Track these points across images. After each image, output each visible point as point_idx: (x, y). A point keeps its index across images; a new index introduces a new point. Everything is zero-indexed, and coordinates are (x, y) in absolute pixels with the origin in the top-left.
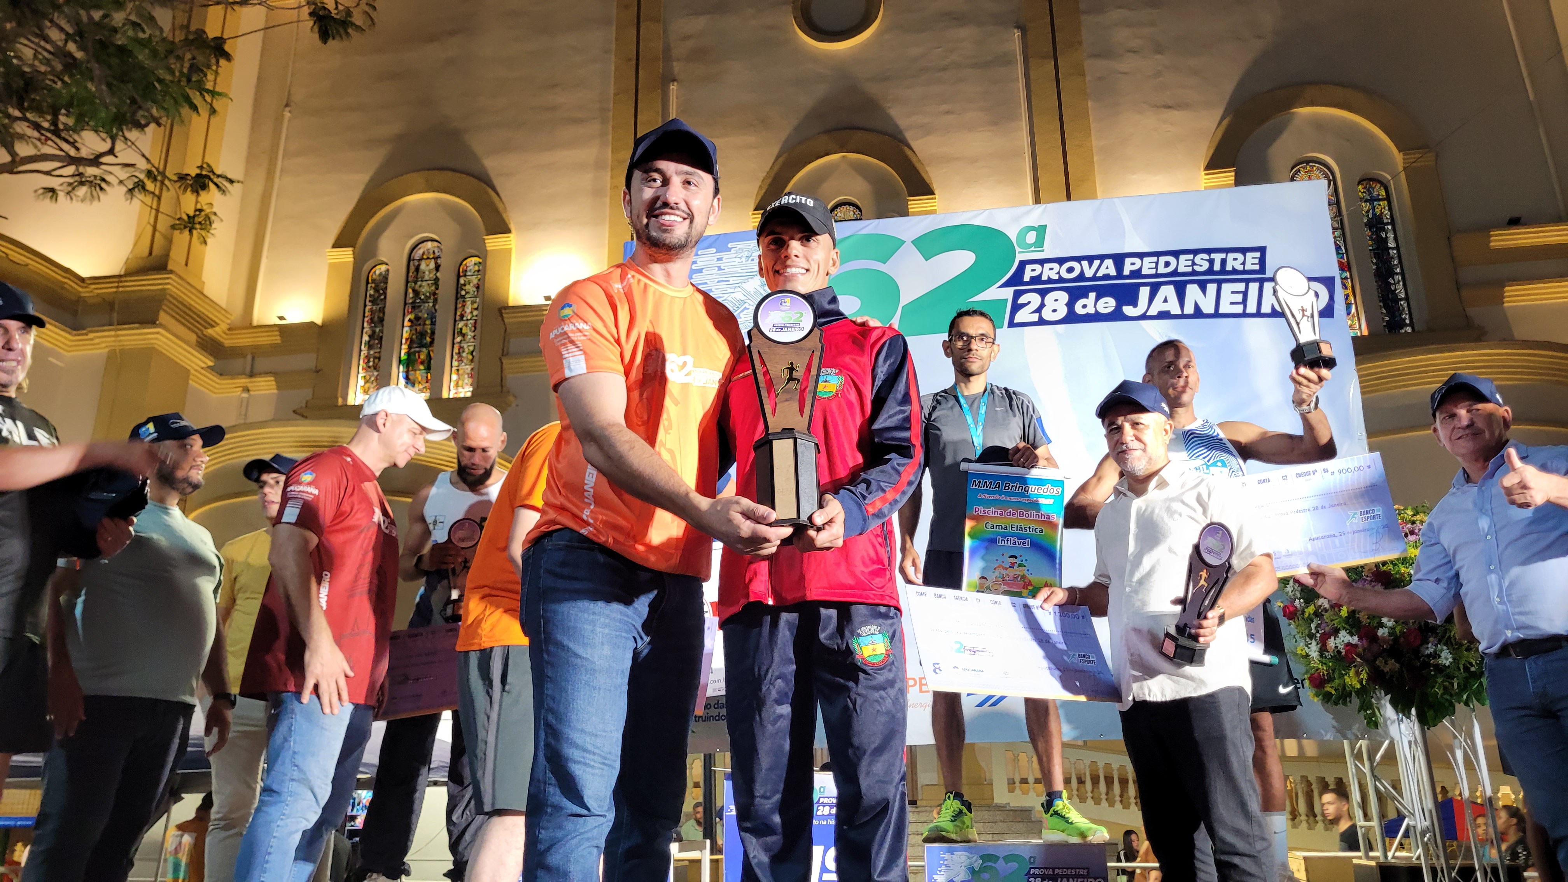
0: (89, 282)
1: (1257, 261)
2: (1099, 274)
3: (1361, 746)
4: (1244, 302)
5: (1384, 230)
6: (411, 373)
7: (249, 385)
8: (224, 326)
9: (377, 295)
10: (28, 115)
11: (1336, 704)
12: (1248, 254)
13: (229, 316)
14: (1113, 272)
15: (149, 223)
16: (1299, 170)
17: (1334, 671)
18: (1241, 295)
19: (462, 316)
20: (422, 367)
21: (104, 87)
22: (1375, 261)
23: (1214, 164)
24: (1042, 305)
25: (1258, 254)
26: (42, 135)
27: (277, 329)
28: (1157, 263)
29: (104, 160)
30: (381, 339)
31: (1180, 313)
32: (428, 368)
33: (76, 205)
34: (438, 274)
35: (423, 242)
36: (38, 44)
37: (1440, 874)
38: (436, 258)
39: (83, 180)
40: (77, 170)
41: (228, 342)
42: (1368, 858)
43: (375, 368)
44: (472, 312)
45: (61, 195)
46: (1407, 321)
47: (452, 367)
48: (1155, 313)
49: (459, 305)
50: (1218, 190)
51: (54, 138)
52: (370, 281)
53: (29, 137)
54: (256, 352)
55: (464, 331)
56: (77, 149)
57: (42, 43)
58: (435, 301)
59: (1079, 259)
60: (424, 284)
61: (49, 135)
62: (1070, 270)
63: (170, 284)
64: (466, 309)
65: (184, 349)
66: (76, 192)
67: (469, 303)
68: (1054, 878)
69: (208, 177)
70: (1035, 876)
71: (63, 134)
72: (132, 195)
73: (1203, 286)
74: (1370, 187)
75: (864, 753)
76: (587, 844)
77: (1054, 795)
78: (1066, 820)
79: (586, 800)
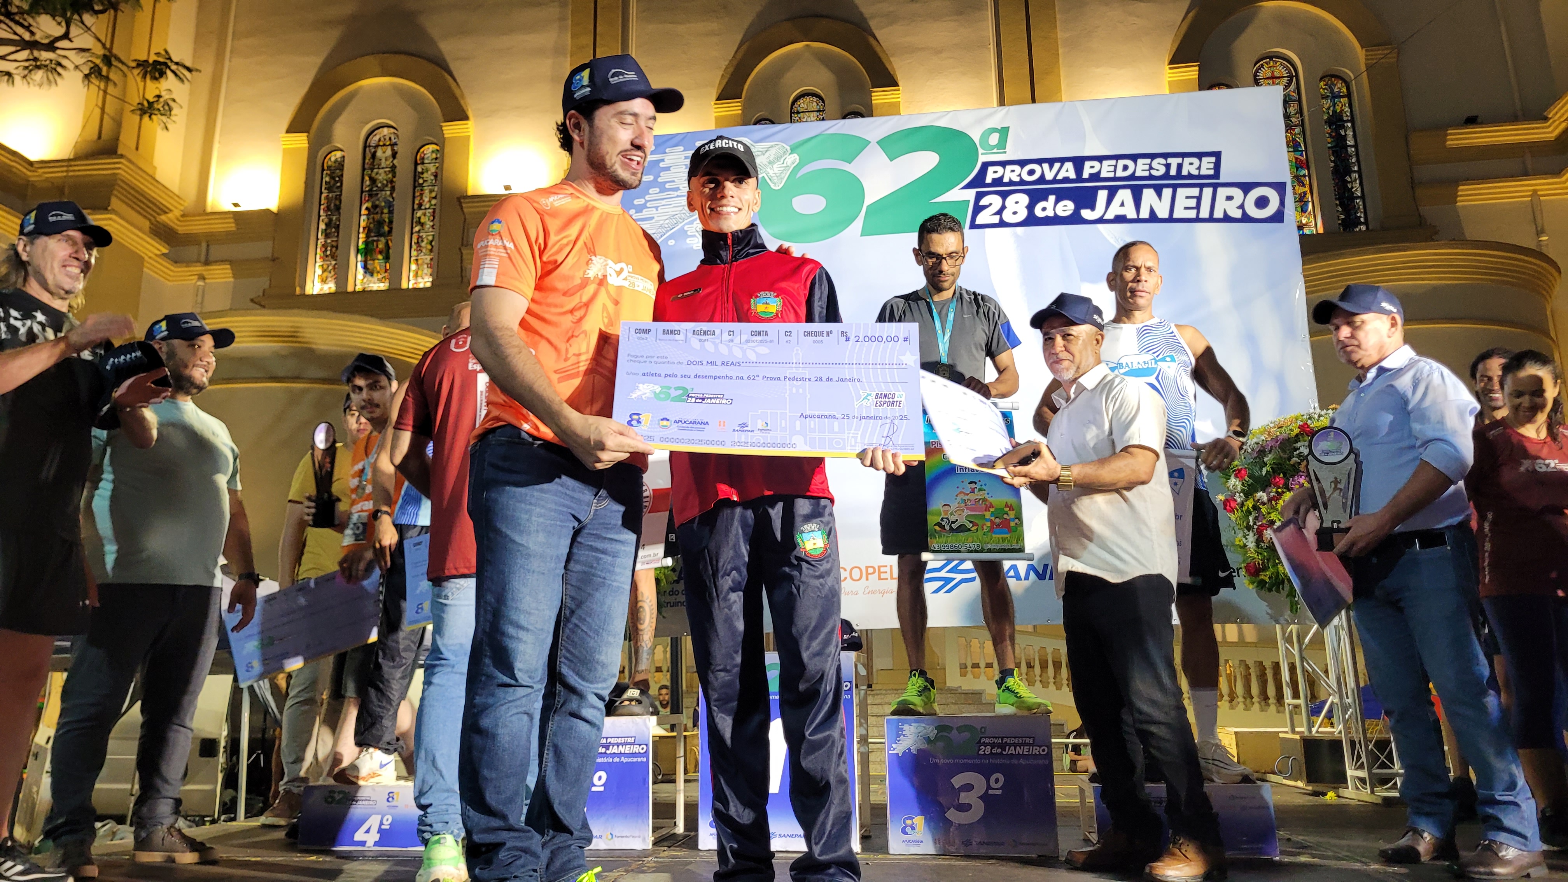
0: (38, 166)
1: (1212, 166)
2: (1060, 177)
3: (1291, 631)
4: (1198, 207)
5: (1343, 127)
6: (369, 262)
7: (204, 273)
8: (177, 213)
9: (332, 182)
11: (1270, 590)
12: (1203, 159)
13: (182, 202)
14: (1072, 175)
15: (97, 105)
16: (1262, 66)
17: (1268, 560)
18: (1195, 200)
19: (420, 205)
20: (380, 257)
22: (1333, 159)
23: (1177, 59)
24: (1003, 207)
25: (1213, 159)
27: (231, 216)
28: (1116, 166)
29: (58, 44)
30: (337, 227)
31: (1134, 216)
32: (387, 258)
33: (34, 89)
34: (395, 162)
35: (379, 128)
37: (1358, 745)
38: (393, 145)
39: (38, 63)
40: (32, 54)
41: (182, 229)
42: (1293, 732)
43: (333, 256)
44: (430, 201)
45: (17, 79)
46: (1362, 220)
47: (411, 257)
48: (1112, 217)
49: (417, 194)
51: (7, 21)
52: (326, 168)
54: (211, 239)
55: (422, 220)
56: (32, 33)
58: (393, 189)
59: (1039, 162)
60: (381, 171)
62: (1031, 172)
63: (121, 169)
64: (424, 198)
65: (138, 236)
66: (33, 77)
67: (427, 191)
68: (1003, 746)
69: (165, 64)
70: (985, 745)
71: (17, 18)
72: (89, 81)
73: (1158, 190)
74: (1332, 83)
75: (806, 631)
76: (515, 711)
77: (1006, 673)
78: (1015, 694)
79: (516, 672)
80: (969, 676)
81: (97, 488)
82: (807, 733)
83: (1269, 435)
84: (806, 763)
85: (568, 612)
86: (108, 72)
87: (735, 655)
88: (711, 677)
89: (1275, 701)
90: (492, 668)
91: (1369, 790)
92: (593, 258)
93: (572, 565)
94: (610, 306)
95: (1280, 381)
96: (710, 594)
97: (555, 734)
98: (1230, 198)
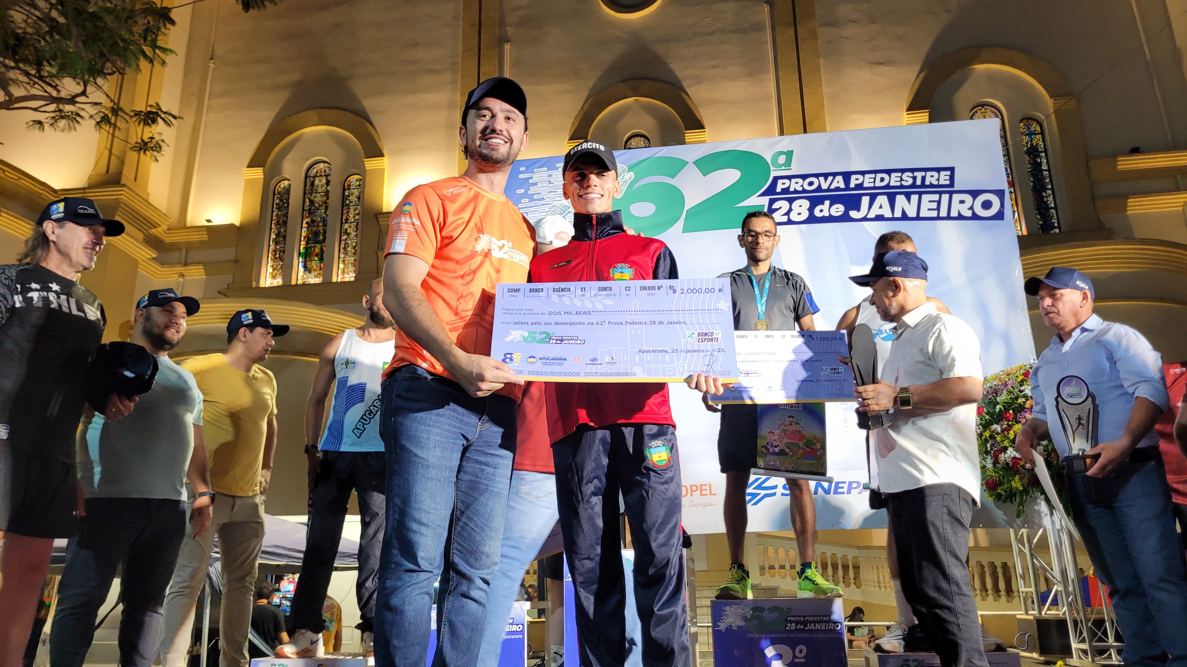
0: (60, 193)
1: (948, 178)
2: (832, 187)
3: (1023, 533)
4: (938, 209)
5: (1038, 156)
6: (308, 263)
7: (184, 272)
8: (164, 227)
9: (281, 203)
10: (21, 65)
11: (1005, 502)
12: (941, 173)
13: (167, 219)
14: (842, 185)
15: (106, 148)
16: (976, 112)
17: (1003, 478)
18: (936, 203)
19: (347, 220)
20: (316, 259)
21: (80, 44)
22: (1032, 180)
23: (913, 107)
24: (790, 210)
25: (949, 173)
26: (32, 80)
27: (205, 229)
28: (875, 179)
29: (79, 99)
30: (285, 237)
31: (891, 216)
32: (321, 259)
33: (59, 133)
34: (329, 188)
35: (317, 163)
36: (29, 11)
37: (1080, 624)
38: (327, 176)
39: (63, 114)
40: (58, 107)
41: (168, 239)
42: (1027, 613)
43: (281, 259)
44: (354, 217)
45: (47, 126)
46: (1056, 225)
47: (339, 258)
48: (873, 216)
49: (345, 212)
50: (919, 126)
51: (40, 82)
52: (276, 193)
53: (21, 82)
54: (189, 247)
55: (348, 231)
56: (58, 91)
57: (32, 10)
58: (327, 208)
59: (817, 176)
60: (318, 195)
61: (36, 80)
62: (811, 184)
63: (123, 195)
64: (350, 215)
65: (133, 244)
66: (58, 124)
67: (352, 210)
68: (805, 623)
69: (157, 113)
70: (791, 622)
71: (47, 80)
72: (100, 127)
73: (908, 196)
74: (1029, 124)
75: (654, 526)
76: (419, 591)
77: (806, 565)
78: (813, 582)
79: (419, 559)
80: (767, 575)
81: (90, 423)
82: (655, 609)
83: (1000, 381)
84: (655, 633)
85: (458, 514)
86: (116, 120)
87: (596, 546)
88: (577, 563)
89: (1005, 593)
90: (399, 557)
91: (1090, 659)
92: (481, 236)
93: (461, 476)
94: (493, 273)
95: (1007, 339)
96: (577, 497)
97: (450, 612)
98: (962, 202)
